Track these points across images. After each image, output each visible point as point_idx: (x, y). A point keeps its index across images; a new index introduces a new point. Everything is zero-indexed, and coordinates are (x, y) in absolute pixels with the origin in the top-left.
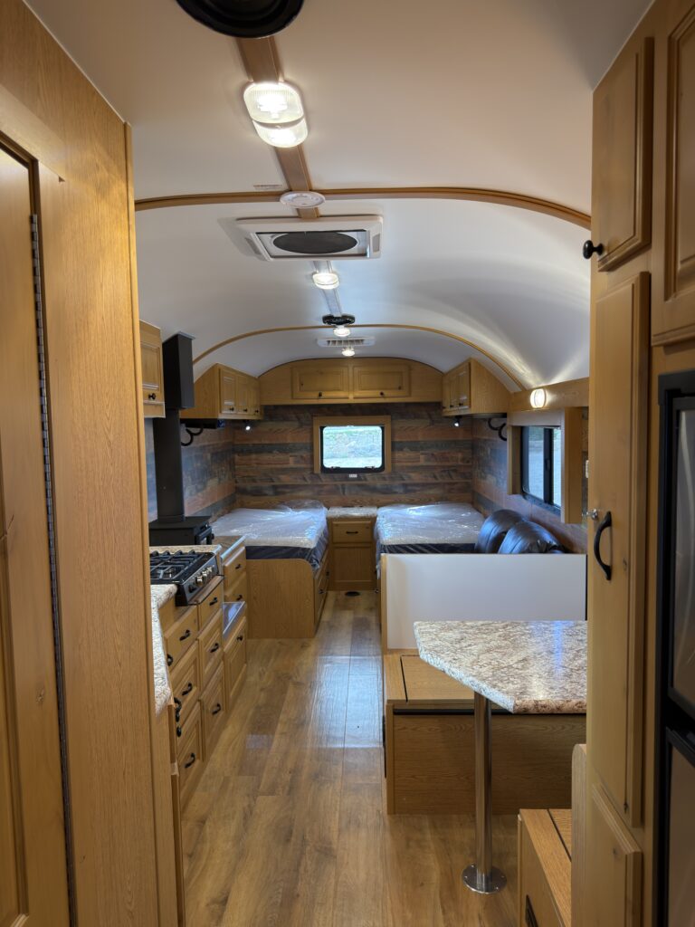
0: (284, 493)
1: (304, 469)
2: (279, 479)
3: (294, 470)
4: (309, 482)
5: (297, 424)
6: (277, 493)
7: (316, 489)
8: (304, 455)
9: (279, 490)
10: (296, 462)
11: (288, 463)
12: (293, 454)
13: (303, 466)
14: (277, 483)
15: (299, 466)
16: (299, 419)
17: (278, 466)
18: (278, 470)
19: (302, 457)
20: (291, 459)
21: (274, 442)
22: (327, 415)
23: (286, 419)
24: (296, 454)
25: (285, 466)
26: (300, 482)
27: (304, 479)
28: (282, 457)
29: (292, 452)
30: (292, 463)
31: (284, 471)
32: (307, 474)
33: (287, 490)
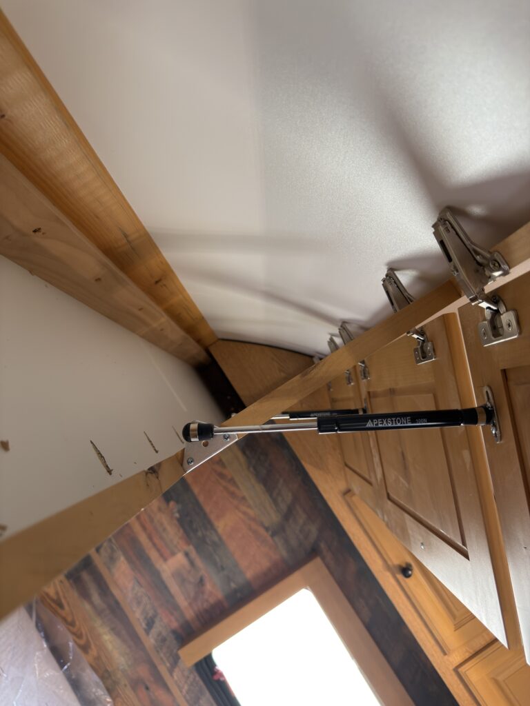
0: (85, 595)
1: (176, 607)
2: (112, 559)
3: (158, 585)
4: (150, 641)
5: (273, 517)
6: (74, 578)
7: (143, 672)
8: (208, 587)
9: (85, 576)
10: (178, 575)
11: (165, 560)
12: (194, 554)
13: (182, 601)
14: (99, 561)
15: (174, 588)
16: (288, 515)
17: (143, 538)
18: (134, 541)
19: (201, 582)
20: (179, 559)
21: (196, 490)
22: (342, 584)
23: (268, 482)
24: (199, 562)
25: (153, 555)
26: (137, 616)
27: (150, 624)
28: (172, 532)
29: (197, 548)
30: (171, 566)
31: (140, 560)
32: (166, 623)
33: (96, 598)
